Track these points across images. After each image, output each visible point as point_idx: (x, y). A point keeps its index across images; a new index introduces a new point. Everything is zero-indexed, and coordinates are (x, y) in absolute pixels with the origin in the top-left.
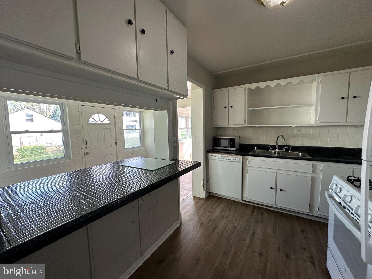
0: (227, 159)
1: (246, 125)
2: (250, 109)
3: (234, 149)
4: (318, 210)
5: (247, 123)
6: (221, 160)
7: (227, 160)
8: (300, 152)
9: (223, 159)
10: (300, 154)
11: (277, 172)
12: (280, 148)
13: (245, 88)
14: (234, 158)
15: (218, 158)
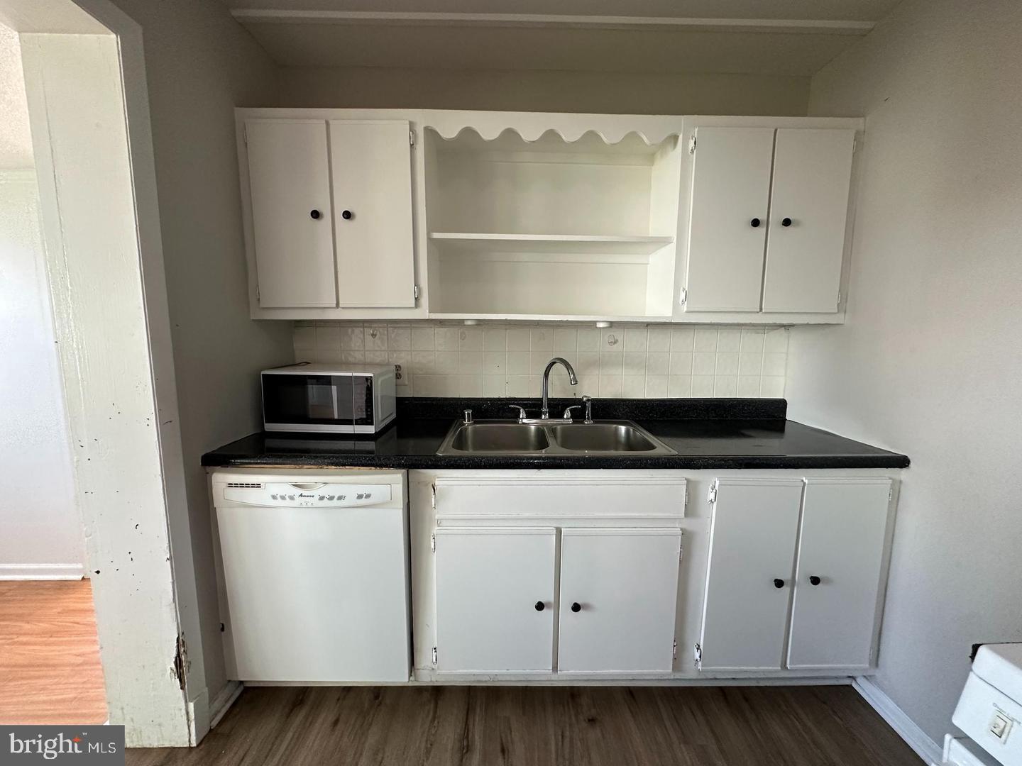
0: (322, 498)
1: (423, 313)
2: (436, 235)
3: (370, 430)
4: (700, 657)
5: (425, 300)
6: (288, 502)
7: (326, 502)
8: (623, 424)
9: (298, 500)
10: (623, 429)
11: (559, 531)
12: (557, 407)
13: (412, 125)
14: (363, 490)
15: (274, 497)
